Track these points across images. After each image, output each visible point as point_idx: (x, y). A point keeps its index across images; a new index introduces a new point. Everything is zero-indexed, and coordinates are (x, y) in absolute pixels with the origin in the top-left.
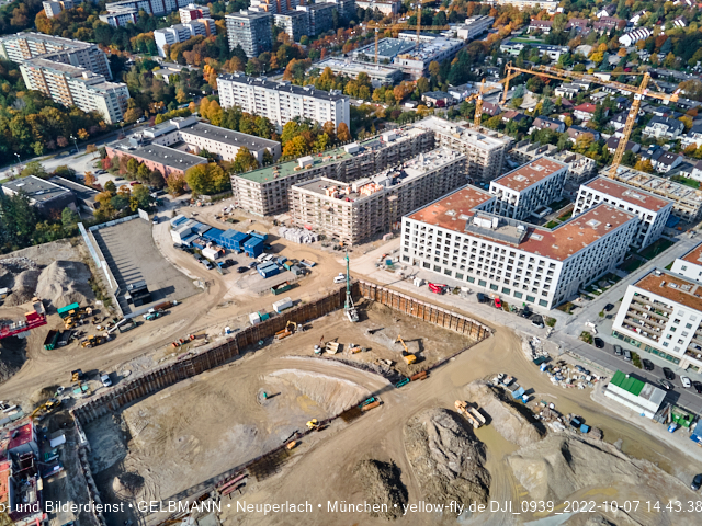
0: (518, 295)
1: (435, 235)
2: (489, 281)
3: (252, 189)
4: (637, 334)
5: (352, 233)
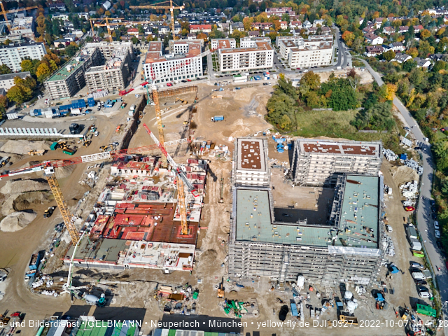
0: (192, 76)
1: (159, 66)
2: (182, 76)
3: (60, 85)
4: (227, 70)
5: (122, 83)
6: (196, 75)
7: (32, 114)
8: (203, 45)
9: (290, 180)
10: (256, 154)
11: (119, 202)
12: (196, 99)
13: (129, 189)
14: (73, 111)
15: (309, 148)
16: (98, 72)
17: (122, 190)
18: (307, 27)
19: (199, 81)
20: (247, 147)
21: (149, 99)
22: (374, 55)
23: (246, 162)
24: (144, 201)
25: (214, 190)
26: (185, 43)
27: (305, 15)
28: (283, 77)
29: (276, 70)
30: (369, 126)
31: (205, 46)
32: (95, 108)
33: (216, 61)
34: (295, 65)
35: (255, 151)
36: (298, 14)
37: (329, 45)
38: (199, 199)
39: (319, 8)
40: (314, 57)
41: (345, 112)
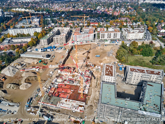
1: (78, 36)
2: (86, 40)
3: (45, 41)
4: (103, 39)
5: (65, 41)
6: (91, 40)
7: (35, 50)
8: (94, 30)
9: (124, 82)
10: (111, 70)
11: (60, 83)
12: (90, 48)
13: (63, 79)
14: (48, 50)
15: (132, 70)
16: (58, 37)
17: (61, 79)
18: (134, 25)
19: (92, 42)
20: (108, 67)
21: (74, 47)
22: (161, 36)
23: (107, 73)
24: (68, 84)
25: (94, 82)
26: (88, 29)
27: (134, 20)
28: (124, 42)
29: (121, 40)
30: (158, 63)
31: (95, 30)
32: (55, 49)
33: (99, 35)
34: (129, 38)
35: (111, 69)
36: (131, 20)
37: (142, 31)
38: (88, 85)
39: (139, 18)
40: (136, 36)
41: (148, 57)
